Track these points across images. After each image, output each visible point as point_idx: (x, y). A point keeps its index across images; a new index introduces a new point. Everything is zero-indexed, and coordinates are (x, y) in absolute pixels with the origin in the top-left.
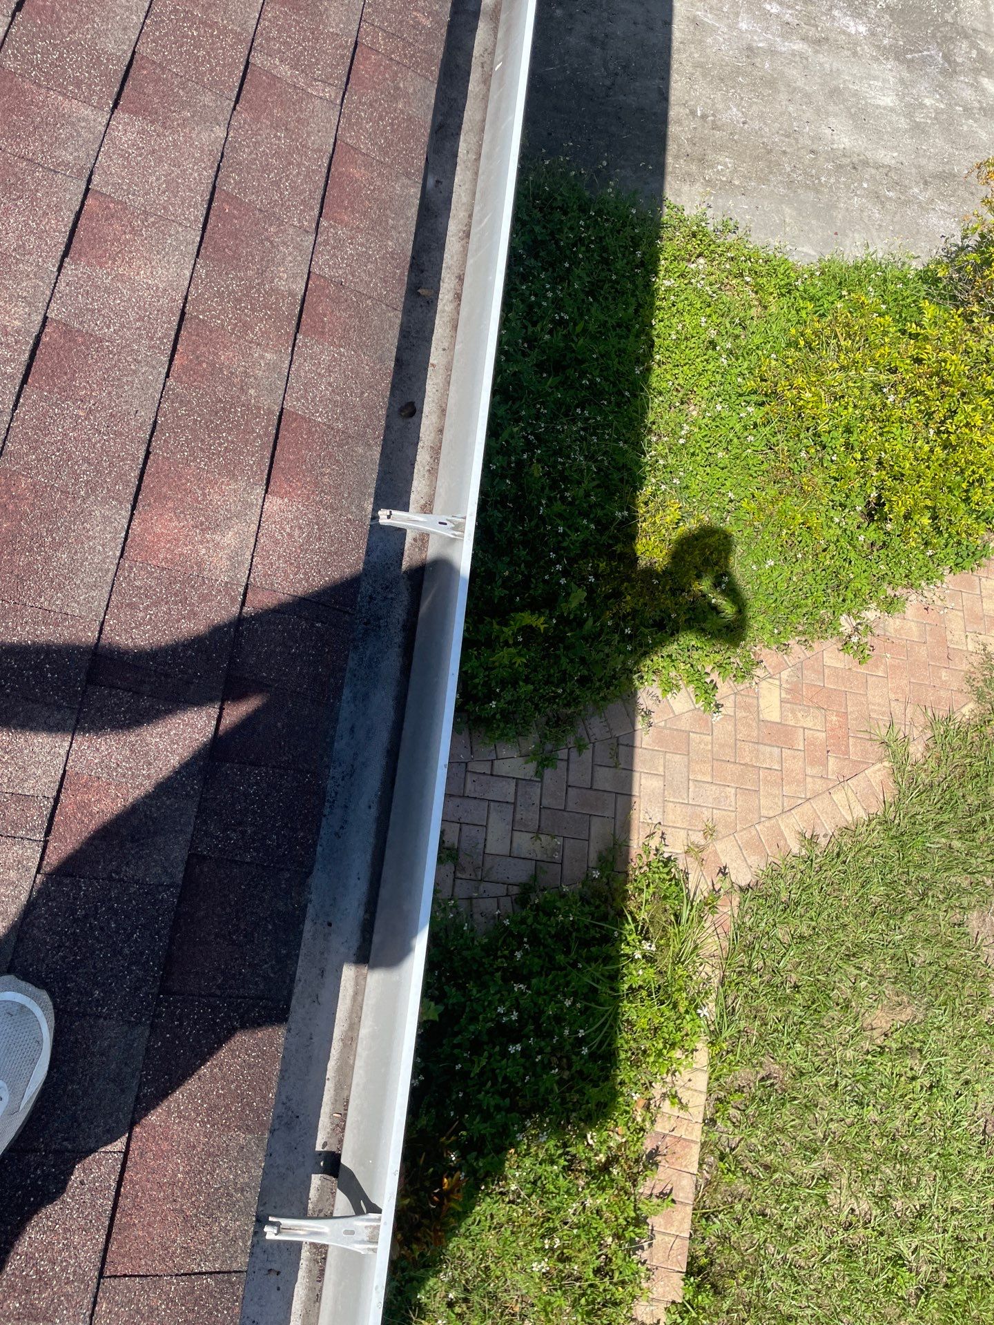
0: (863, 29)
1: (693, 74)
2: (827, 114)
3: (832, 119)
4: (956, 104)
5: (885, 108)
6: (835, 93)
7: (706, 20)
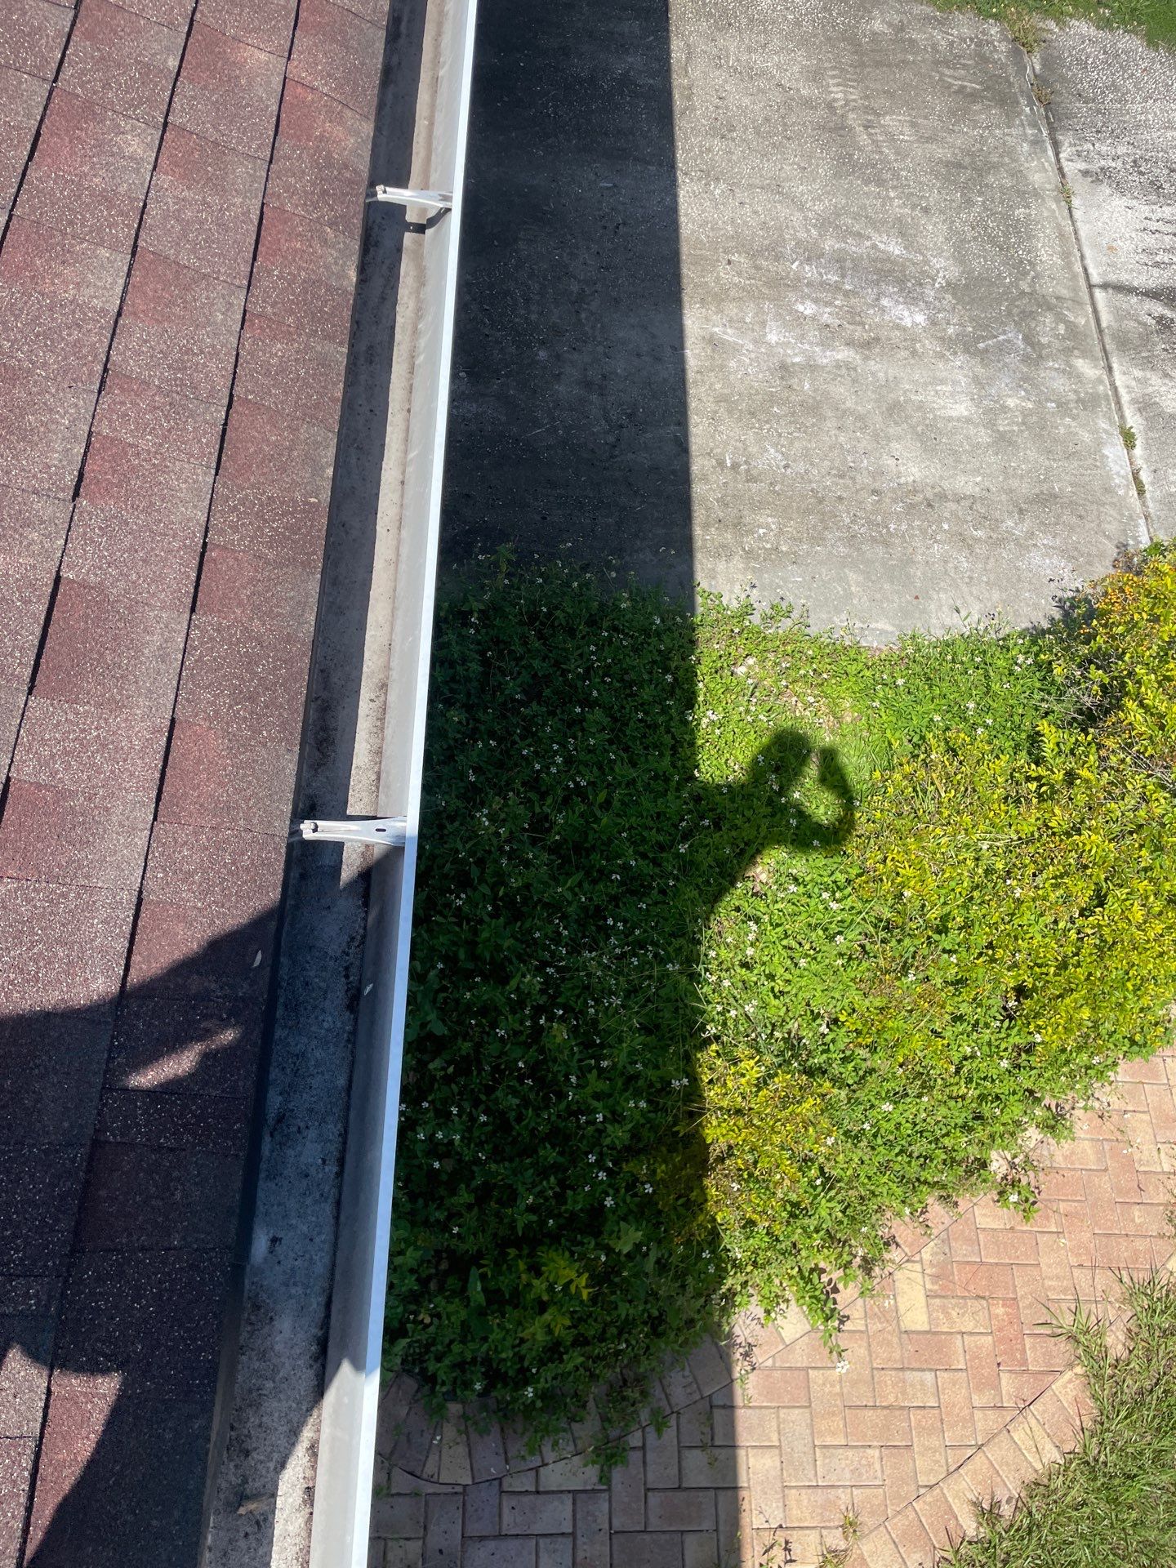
0: (920, 318)
1: (716, 412)
2: (889, 439)
3: (894, 445)
4: (1048, 400)
5: (959, 420)
6: (894, 410)
7: (725, 337)
